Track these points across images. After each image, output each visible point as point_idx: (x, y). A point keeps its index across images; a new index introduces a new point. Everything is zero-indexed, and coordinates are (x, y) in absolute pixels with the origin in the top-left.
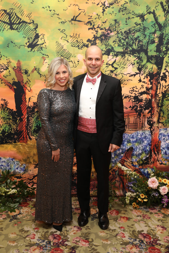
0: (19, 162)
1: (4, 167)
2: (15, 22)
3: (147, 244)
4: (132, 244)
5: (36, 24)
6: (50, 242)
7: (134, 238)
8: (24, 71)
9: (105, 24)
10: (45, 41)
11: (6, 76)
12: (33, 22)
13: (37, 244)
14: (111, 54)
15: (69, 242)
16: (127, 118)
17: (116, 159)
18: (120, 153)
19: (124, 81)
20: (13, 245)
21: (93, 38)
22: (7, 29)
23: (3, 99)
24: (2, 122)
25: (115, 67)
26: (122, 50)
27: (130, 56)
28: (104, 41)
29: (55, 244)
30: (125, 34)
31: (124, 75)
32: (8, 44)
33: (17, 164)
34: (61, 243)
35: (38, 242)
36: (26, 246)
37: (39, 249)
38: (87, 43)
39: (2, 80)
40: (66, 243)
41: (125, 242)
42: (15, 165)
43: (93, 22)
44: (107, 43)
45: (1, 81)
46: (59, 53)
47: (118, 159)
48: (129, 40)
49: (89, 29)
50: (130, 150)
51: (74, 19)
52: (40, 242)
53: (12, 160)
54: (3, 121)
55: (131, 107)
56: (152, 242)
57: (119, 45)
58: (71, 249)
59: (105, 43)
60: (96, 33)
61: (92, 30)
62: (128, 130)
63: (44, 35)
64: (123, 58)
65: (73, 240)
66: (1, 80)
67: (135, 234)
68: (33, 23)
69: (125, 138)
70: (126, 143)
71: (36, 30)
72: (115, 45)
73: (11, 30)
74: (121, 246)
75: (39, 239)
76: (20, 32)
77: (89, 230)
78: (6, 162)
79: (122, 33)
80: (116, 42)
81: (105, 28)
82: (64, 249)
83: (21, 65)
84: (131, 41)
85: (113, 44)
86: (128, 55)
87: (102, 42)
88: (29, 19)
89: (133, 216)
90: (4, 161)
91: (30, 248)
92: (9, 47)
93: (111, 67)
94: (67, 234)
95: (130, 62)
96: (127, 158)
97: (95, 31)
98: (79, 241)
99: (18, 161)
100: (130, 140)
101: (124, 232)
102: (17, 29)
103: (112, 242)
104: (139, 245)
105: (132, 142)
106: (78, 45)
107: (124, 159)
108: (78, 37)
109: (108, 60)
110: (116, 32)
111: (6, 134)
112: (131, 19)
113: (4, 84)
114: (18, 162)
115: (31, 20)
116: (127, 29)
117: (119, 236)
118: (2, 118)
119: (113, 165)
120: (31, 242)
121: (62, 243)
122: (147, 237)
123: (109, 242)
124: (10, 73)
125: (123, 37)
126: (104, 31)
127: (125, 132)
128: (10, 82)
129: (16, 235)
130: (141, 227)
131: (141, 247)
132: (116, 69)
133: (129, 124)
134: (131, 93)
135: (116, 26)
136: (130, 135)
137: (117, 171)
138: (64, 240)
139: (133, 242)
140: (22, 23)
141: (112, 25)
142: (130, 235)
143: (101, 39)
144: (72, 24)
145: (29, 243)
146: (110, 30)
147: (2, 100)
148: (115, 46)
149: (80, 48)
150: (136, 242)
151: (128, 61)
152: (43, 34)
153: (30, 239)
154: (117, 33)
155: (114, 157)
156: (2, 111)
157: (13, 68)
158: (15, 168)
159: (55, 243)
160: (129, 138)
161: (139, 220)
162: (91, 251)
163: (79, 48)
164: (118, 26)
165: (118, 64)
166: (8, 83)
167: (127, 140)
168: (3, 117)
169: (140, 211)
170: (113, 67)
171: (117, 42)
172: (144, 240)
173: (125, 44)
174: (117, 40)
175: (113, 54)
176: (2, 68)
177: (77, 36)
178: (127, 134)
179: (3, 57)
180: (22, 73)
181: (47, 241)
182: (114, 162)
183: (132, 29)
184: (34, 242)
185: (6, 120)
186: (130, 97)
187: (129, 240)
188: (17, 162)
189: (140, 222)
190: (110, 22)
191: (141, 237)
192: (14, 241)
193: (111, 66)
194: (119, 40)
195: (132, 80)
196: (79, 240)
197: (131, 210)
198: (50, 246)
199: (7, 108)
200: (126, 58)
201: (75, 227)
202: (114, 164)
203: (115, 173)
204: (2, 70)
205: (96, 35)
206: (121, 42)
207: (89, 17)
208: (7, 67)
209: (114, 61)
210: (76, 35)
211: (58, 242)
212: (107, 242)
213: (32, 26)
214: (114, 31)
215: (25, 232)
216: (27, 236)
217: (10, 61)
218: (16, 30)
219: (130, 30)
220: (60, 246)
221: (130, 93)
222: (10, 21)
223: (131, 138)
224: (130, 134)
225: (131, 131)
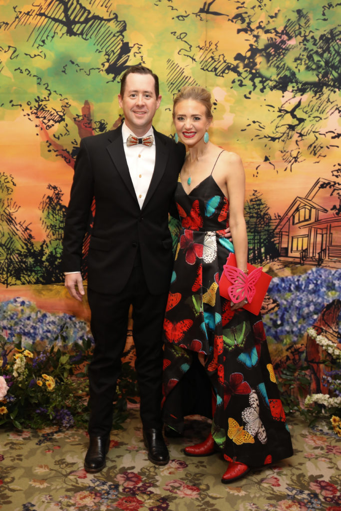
0: (85, 324)
1: (52, 334)
2: (76, 20)
3: (326, 500)
4: (293, 498)
5: (122, 22)
6: (116, 487)
7: (299, 488)
8: (98, 125)
9: (274, 19)
10: (142, 60)
11: (59, 136)
12: (116, 17)
13: (90, 488)
14: (290, 88)
15: (157, 489)
16: (327, 234)
17: (302, 326)
18: (311, 312)
19: (320, 148)
20: (42, 487)
21: (249, 51)
22: (60, 34)
23: (53, 186)
24: (49, 237)
25: (298, 116)
26: (316, 79)
27: (335, 92)
28: (273, 58)
29: (127, 490)
30: (322, 42)
31: (320, 134)
32: (64, 67)
33: (80, 327)
34: (141, 489)
35: (92, 485)
36: (68, 490)
37: (93, 497)
38: (235, 63)
39: (50, 144)
40: (151, 489)
41: (277, 495)
42: (76, 330)
43: (249, 16)
44: (280, 64)
45: (48, 146)
46: (174, 84)
47: (305, 325)
48: (331, 54)
49: (239, 31)
50: (333, 306)
51: (205, 10)
52: (96, 484)
53: (70, 318)
54: (51, 233)
55: (337, 209)
56: (336, 497)
57: (308, 68)
58: (161, 501)
59: (275, 62)
60: (256, 41)
61: (247, 33)
62: (329, 260)
63: (140, 46)
64: (318, 96)
65: (167, 485)
66: (48, 144)
67: (302, 482)
68: (117, 20)
69: (321, 278)
70: (324, 289)
71: (124, 34)
72: (299, 67)
73: (70, 36)
74: (268, 500)
75: (96, 479)
76: (88, 39)
77: (204, 468)
78: (56, 323)
79: (315, 40)
80: (301, 60)
81: (275, 29)
82: (145, 500)
83: (91, 111)
84: (335, 59)
85: (295, 64)
86: (329, 90)
87: (268, 61)
88: (107, 11)
89: (306, 448)
90: (53, 321)
91: (75, 494)
92: (66, 72)
93: (291, 117)
94: (154, 474)
95: (334, 104)
96: (326, 323)
97: (252, 36)
98: (179, 487)
99: (82, 320)
100: (334, 285)
101: (280, 476)
102: (82, 34)
103: (250, 493)
104: (308, 502)
105: (339, 289)
106: (214, 67)
107: (320, 325)
108: (214, 50)
109: (283, 100)
110: (300, 39)
111: (56, 263)
112: (335, 8)
113: (53, 154)
114: (83, 324)
115: (112, 14)
116: (325, 31)
117: (267, 483)
118: (49, 227)
119: (295, 339)
120: (77, 483)
121: (143, 489)
122: (328, 488)
123: (242, 493)
124: (67, 130)
125: (317, 48)
126: (273, 35)
127: (323, 265)
128: (66, 149)
129: (47, 470)
130: (320, 470)
131: (311, 506)
132: (301, 121)
133: (330, 248)
134: (337, 176)
135: (300, 25)
136: (333, 272)
137: (303, 352)
138: (147, 483)
139: (296, 496)
140: (93, 21)
141: (290, 22)
142: (291, 483)
143: (266, 53)
144: (201, 20)
145: (73, 485)
146: (287, 34)
147: (49, 188)
148: (299, 70)
149: (218, 74)
150: (301, 496)
151: (329, 103)
152: (137, 44)
153: (76, 479)
154: (303, 41)
155: (296, 322)
156: (50, 211)
157: (75, 119)
158: (76, 337)
159: (128, 488)
160: (331, 280)
161: (316, 455)
162: (201, 506)
163: (216, 75)
164: (305, 23)
165: (305, 111)
166: (63, 150)
167: (326, 284)
168: (51, 225)
169: (322, 437)
170: (294, 116)
171: (304, 60)
172: (321, 492)
173: (321, 66)
174: (303, 55)
175: (293, 87)
176: (51, 119)
177: (213, 47)
178: (326, 271)
179: (53, 94)
180: (94, 129)
181: (112, 483)
182: (297, 334)
183: (337, 30)
184: (85, 485)
185: (57, 232)
186: (333, 186)
187: (287, 491)
188: (81, 323)
189: (319, 459)
190: (286, 16)
191: (314, 487)
192: (43, 480)
193: (289, 114)
194: (307, 57)
195: (338, 147)
196: (179, 485)
197: (303, 435)
198: (116, 493)
199: (60, 204)
200: (325, 97)
201: (174, 462)
202: (297, 336)
203: (300, 357)
204: (51, 122)
205: (255, 44)
206: (313, 60)
207: (238, 3)
208: (61, 116)
209: (297, 103)
210: (210, 46)
211: (135, 487)
212: (239, 492)
213: (113, 27)
214: (296, 36)
215: (67, 465)
216: (71, 473)
217: (67, 103)
218: (80, 36)
219: (334, 33)
220: (138, 495)
221: (333, 175)
222: (67, 16)
223: (335, 280)
224: (335, 270)
225: (335, 262)
